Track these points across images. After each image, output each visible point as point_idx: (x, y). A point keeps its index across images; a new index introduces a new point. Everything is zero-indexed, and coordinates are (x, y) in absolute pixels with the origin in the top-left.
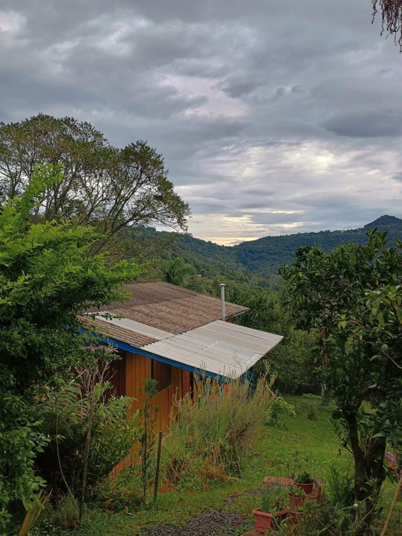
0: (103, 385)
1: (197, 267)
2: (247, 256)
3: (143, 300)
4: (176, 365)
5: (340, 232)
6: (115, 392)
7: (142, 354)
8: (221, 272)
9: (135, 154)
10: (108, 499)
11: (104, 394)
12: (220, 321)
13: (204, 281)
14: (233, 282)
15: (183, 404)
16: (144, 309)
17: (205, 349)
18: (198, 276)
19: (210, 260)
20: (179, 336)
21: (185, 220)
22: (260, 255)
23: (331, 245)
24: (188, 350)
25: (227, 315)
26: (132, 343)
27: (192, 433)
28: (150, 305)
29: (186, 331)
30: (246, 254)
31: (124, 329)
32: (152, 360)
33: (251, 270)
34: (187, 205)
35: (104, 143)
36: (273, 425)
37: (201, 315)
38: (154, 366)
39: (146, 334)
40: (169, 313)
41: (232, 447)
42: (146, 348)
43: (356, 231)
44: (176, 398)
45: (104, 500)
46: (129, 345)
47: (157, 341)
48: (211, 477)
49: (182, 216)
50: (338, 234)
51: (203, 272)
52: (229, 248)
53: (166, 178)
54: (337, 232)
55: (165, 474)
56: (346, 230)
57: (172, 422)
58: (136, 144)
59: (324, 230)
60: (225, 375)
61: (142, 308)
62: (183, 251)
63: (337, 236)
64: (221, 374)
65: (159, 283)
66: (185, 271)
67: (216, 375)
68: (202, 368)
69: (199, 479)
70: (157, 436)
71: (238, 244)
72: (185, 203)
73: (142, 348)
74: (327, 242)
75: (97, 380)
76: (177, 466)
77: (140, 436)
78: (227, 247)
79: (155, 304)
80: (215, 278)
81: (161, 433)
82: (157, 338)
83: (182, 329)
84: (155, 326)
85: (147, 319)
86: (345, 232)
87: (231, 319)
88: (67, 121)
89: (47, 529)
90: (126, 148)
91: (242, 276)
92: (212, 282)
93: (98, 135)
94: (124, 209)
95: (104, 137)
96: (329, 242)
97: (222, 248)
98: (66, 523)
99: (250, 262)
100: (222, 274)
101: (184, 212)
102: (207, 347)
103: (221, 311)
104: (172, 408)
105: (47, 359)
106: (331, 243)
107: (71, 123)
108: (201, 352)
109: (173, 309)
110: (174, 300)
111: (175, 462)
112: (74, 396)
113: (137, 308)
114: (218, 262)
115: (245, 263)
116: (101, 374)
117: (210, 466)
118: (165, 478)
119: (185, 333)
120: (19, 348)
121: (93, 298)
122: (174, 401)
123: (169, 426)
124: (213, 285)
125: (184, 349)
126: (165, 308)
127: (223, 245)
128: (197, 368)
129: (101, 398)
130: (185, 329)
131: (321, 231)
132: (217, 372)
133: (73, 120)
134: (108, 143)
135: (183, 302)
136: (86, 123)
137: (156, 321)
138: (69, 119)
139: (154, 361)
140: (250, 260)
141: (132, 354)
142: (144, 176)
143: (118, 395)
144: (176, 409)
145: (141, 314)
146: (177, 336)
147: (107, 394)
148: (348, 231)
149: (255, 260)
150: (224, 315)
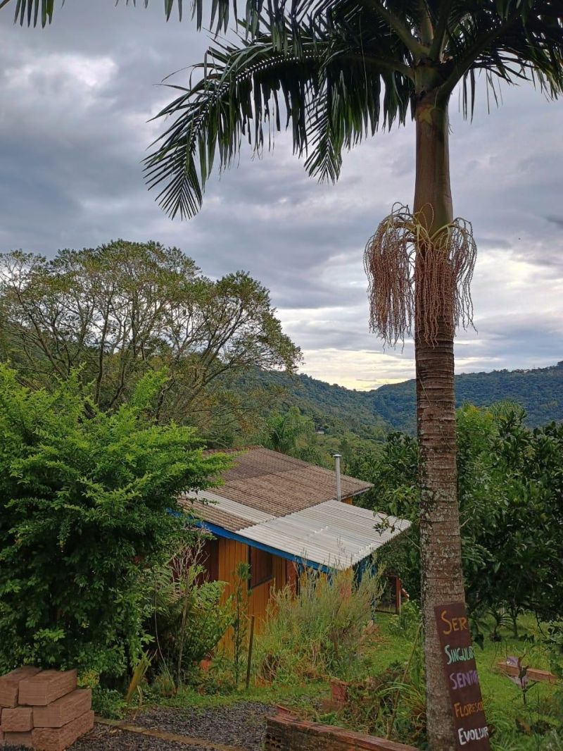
0: (196, 568)
1: (317, 420)
2: (388, 404)
3: (240, 473)
4: (276, 553)
5: (522, 371)
6: (208, 577)
7: (239, 540)
8: (351, 428)
9: (235, 287)
10: (200, 684)
11: (197, 578)
12: (335, 501)
13: (327, 441)
14: (368, 442)
15: (282, 596)
16: (240, 485)
17: (311, 535)
18: (320, 433)
19: (336, 410)
20: (281, 519)
21: (295, 367)
22: (407, 404)
23: (510, 390)
24: (291, 536)
25: (343, 494)
26: (227, 526)
27: (290, 629)
28: (249, 480)
29: (290, 513)
30: (387, 403)
31: (217, 509)
32: (250, 547)
33: (395, 425)
34: (299, 349)
35: (196, 272)
36: (401, 635)
37: (311, 493)
38: (252, 555)
39: (242, 516)
40: (271, 490)
41: (333, 644)
42: (241, 532)
43: (545, 370)
44: (274, 591)
45: (197, 684)
46: (223, 528)
47: (255, 525)
48: (310, 675)
49: (293, 363)
50: (519, 374)
51: (326, 427)
52: (363, 394)
53: (272, 315)
54: (518, 371)
55: (260, 670)
56: (531, 369)
57: (269, 616)
58: (235, 276)
59: (499, 369)
60: (331, 565)
61: (239, 484)
62: (299, 398)
63: (519, 378)
64: (326, 564)
65: (260, 450)
66: (296, 431)
67: (319, 564)
68: (303, 556)
69: (296, 677)
70: (250, 620)
71: (375, 389)
72: (296, 346)
73: (237, 532)
74: (504, 387)
75: (190, 564)
76: (273, 664)
77: (233, 621)
78: (359, 392)
79: (254, 479)
80: (342, 437)
81: (253, 618)
82: (255, 520)
83: (286, 511)
84: (253, 506)
85: (243, 498)
86: (529, 371)
87: (349, 499)
88: (151, 246)
89: (147, 696)
90: (223, 278)
91: (381, 434)
92: (339, 442)
93: (189, 263)
94: (220, 352)
95: (196, 265)
96: (507, 386)
97: (353, 394)
98: (164, 693)
99: (393, 413)
100: (353, 431)
101: (295, 357)
102: (314, 533)
103: (335, 487)
104: (270, 600)
105: (158, 537)
106: (509, 387)
107: (157, 248)
108: (306, 538)
109: (276, 485)
110: (278, 473)
111: (271, 659)
112: (167, 578)
113: (232, 483)
114: (347, 413)
115: (386, 416)
116: (194, 558)
117: (308, 664)
118: (259, 675)
119: (289, 516)
120: (142, 527)
121: (194, 485)
122: (272, 594)
123: (265, 621)
124: (340, 447)
125: (286, 535)
126: (266, 483)
127: (355, 390)
128: (296, 556)
129: (194, 581)
130: (290, 510)
131: (495, 371)
132: (321, 562)
133: (158, 245)
134: (201, 272)
135: (289, 476)
136: (175, 249)
137: (255, 500)
138: (154, 244)
139: (252, 548)
140: (392, 410)
141: (225, 539)
142: (244, 313)
143: (211, 581)
144: (273, 602)
145: (237, 492)
146: (278, 519)
147: (201, 579)
148: (534, 371)
149: (399, 411)
150: (340, 495)
